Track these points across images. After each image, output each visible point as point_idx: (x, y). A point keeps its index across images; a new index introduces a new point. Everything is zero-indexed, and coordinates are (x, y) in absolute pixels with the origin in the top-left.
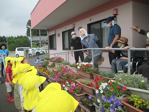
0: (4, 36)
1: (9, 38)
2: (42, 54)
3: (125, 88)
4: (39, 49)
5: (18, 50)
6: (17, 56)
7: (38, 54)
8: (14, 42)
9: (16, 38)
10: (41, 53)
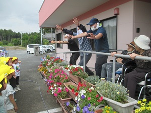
0: (19, 33)
1: (24, 34)
2: (52, 52)
3: (102, 98)
4: (50, 47)
5: (29, 46)
6: (28, 52)
7: (48, 51)
8: (27, 39)
9: (30, 35)
10: (52, 50)
